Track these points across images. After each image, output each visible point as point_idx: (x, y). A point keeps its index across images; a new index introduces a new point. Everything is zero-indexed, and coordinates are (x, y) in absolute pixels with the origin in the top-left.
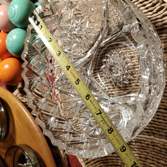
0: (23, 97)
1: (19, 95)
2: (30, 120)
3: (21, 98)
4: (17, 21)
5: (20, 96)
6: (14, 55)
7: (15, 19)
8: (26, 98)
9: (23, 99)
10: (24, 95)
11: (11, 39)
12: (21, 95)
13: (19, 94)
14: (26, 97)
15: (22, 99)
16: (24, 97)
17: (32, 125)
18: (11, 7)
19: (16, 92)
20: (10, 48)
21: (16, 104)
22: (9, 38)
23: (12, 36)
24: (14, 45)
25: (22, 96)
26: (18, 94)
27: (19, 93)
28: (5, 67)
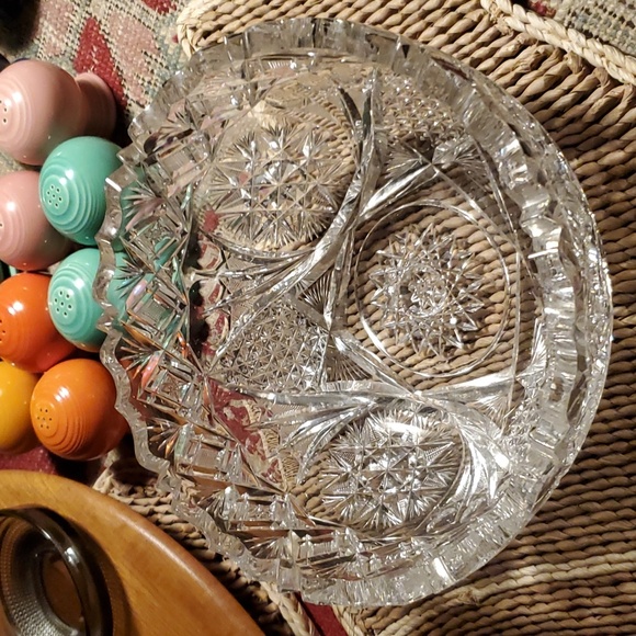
0: (134, 495)
1: (117, 492)
2: (188, 575)
3: (128, 500)
4: (84, 223)
5: (120, 495)
6: (83, 346)
7: (75, 219)
8: (146, 496)
9: (137, 501)
10: (139, 489)
11: (71, 292)
12: (125, 488)
13: (118, 489)
14: (149, 493)
15: (133, 504)
16: (138, 494)
17: (203, 591)
18: (53, 176)
19: (104, 480)
20: (69, 326)
21: (124, 526)
22: (61, 288)
23: (70, 280)
24: (84, 312)
25: (131, 493)
26: (112, 486)
27: (117, 485)
28: (58, 398)
